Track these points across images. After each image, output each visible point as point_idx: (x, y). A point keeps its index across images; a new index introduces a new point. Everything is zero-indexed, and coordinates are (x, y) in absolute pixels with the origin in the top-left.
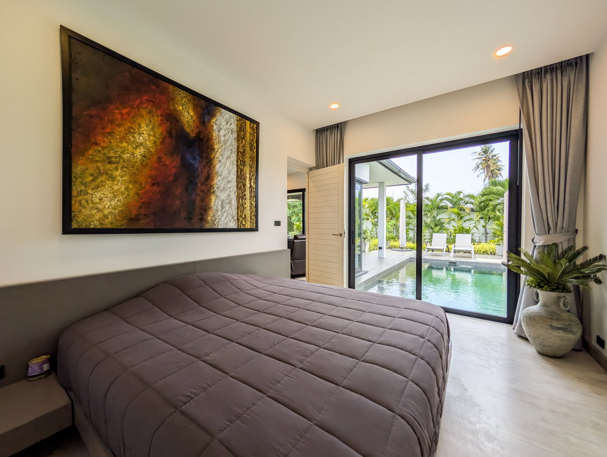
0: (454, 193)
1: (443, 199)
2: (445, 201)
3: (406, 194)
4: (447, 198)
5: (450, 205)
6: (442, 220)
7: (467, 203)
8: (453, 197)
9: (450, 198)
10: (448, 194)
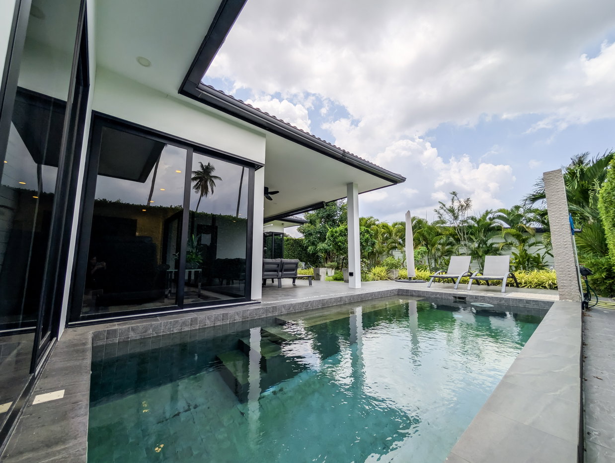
0: (509, 209)
1: (494, 218)
2: (496, 220)
3: (439, 213)
4: (500, 216)
5: (506, 225)
6: (494, 246)
7: (530, 221)
8: (509, 214)
9: (505, 216)
10: (500, 211)
